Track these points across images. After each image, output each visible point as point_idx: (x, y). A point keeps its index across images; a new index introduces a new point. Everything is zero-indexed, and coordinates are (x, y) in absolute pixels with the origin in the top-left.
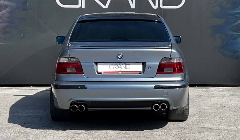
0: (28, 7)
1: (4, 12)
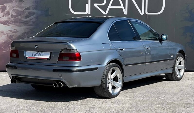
0: (49, 14)
1: (32, 17)
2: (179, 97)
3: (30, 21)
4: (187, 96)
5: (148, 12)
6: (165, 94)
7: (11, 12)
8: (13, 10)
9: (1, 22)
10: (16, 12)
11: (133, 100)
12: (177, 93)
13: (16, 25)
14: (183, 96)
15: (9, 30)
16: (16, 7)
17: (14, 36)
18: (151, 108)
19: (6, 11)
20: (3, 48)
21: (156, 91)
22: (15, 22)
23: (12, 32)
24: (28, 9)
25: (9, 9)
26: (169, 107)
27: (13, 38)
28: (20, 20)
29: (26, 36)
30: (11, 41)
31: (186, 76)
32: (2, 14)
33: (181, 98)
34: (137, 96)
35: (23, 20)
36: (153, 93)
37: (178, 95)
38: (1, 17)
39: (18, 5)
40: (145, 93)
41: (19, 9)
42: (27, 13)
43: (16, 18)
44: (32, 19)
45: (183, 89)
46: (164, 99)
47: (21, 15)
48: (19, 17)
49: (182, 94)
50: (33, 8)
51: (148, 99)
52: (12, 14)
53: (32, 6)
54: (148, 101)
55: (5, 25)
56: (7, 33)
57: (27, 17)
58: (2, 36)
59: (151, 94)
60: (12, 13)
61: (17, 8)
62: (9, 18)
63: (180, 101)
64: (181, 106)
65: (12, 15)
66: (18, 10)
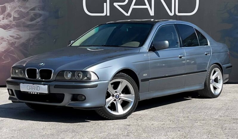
0: (59, 15)
1: (38, 20)
2: (225, 112)
3: (36, 24)
4: (234, 110)
5: (179, 12)
6: (207, 109)
7: (12, 13)
8: (15, 12)
9: (1, 26)
10: (18, 14)
11: (171, 116)
12: (221, 108)
13: (19, 30)
14: (229, 111)
15: (11, 36)
16: (18, 7)
17: (17, 43)
18: (195, 124)
19: (6, 13)
20: (3, 58)
21: (196, 106)
22: (18, 26)
23: (14, 38)
24: (33, 9)
25: (10, 10)
26: (216, 123)
27: (16, 45)
28: (24, 23)
29: (31, 43)
30: (13, 49)
31: (226, 89)
32: (2, 16)
33: (227, 113)
34: (175, 112)
35: (27, 23)
36: (192, 108)
37: (223, 110)
38: (1, 20)
39: (21, 5)
40: (184, 108)
41: (23, 10)
42: (32, 14)
43: (19, 21)
44: (38, 23)
45: (227, 103)
46: (208, 115)
47: (25, 17)
48: (23, 20)
49: (227, 109)
50: (39, 9)
51: (188, 115)
52: (13, 16)
53: (39, 6)
54: (189, 117)
55: (5, 29)
56: (7, 40)
57: (32, 19)
58: (2, 43)
59: (190, 109)
60: (14, 14)
61: (20, 8)
62: (11, 21)
63: (227, 116)
64: (230, 122)
65: (14, 18)
66: (21, 11)
